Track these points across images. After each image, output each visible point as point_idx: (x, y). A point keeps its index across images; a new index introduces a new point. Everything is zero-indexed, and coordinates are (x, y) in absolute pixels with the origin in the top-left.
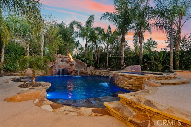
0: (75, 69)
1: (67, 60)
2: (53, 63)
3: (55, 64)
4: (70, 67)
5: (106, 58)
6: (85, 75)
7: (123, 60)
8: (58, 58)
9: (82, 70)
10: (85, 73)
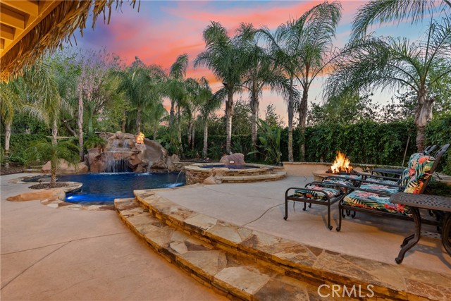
0: (143, 161)
1: (130, 143)
2: (100, 150)
3: (105, 151)
4: (133, 157)
5: (203, 139)
6: (161, 172)
7: (229, 143)
8: (112, 140)
9: (156, 162)
10: (162, 168)
